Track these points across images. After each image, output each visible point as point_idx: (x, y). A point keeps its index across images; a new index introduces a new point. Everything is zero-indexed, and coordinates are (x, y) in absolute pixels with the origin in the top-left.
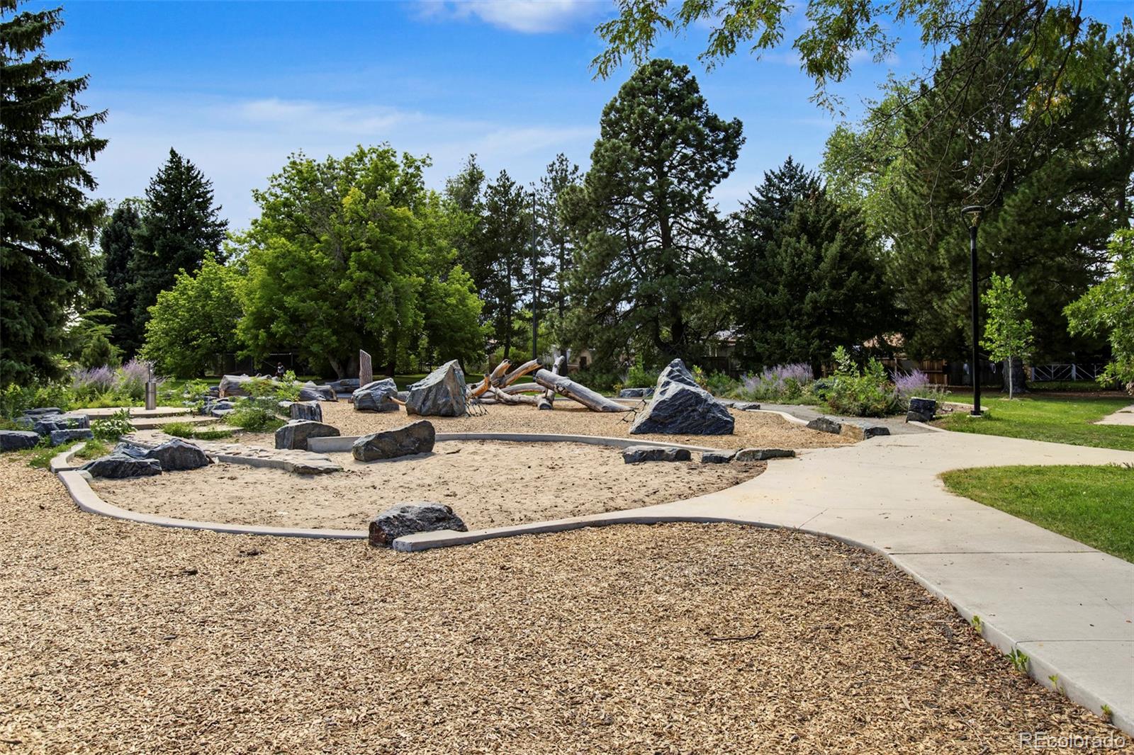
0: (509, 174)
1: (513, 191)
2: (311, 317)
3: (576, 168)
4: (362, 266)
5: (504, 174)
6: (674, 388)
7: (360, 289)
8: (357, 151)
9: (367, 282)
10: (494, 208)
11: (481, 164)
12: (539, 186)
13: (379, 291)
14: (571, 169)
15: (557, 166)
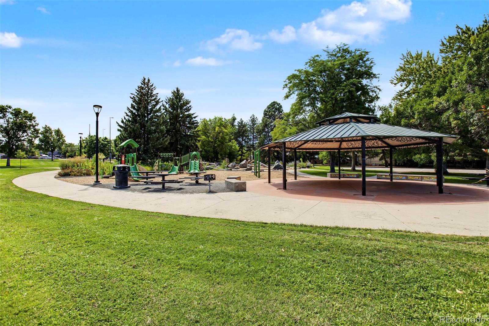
0: (242, 119)
1: (243, 123)
2: (209, 151)
3: (256, 118)
4: (219, 141)
5: (241, 119)
6: (277, 164)
7: (219, 146)
8: (214, 117)
9: (220, 145)
10: (239, 126)
11: (236, 116)
12: (248, 121)
13: (222, 146)
14: (255, 118)
15: (252, 117)
